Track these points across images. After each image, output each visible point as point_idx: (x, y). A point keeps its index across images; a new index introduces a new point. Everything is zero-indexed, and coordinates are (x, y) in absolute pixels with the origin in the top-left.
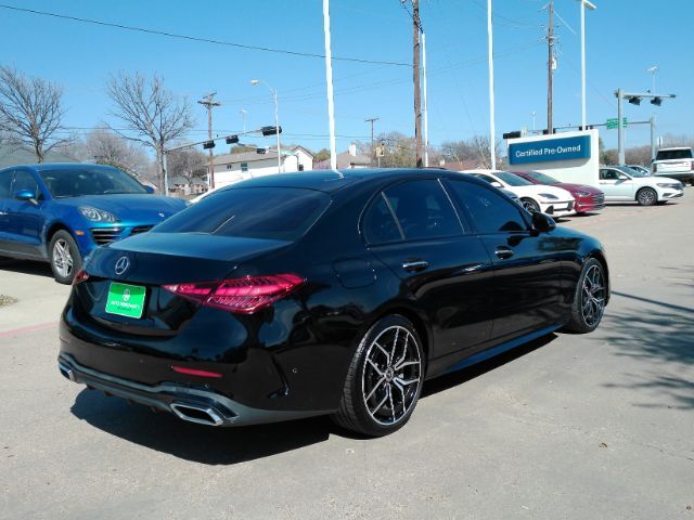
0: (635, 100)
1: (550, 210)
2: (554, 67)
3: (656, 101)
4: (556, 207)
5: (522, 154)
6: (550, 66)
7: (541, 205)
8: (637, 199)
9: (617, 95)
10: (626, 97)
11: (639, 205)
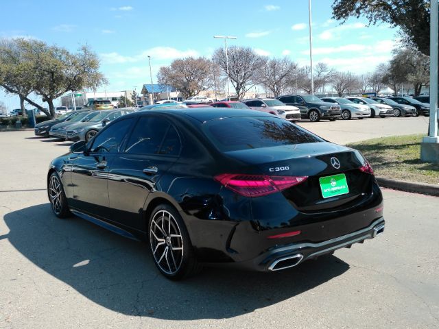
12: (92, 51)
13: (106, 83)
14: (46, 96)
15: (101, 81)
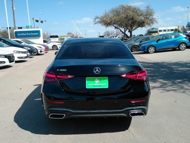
0: (37, 21)
1: (41, 51)
2: (14, 8)
3: (42, 22)
4: (42, 50)
5: (20, 35)
6: (13, 8)
7: (38, 50)
8: (52, 48)
9: (33, 19)
10: (36, 20)
11: (53, 50)
12: (151, 8)
13: (157, 23)
14: (129, 30)
15: (154, 22)
